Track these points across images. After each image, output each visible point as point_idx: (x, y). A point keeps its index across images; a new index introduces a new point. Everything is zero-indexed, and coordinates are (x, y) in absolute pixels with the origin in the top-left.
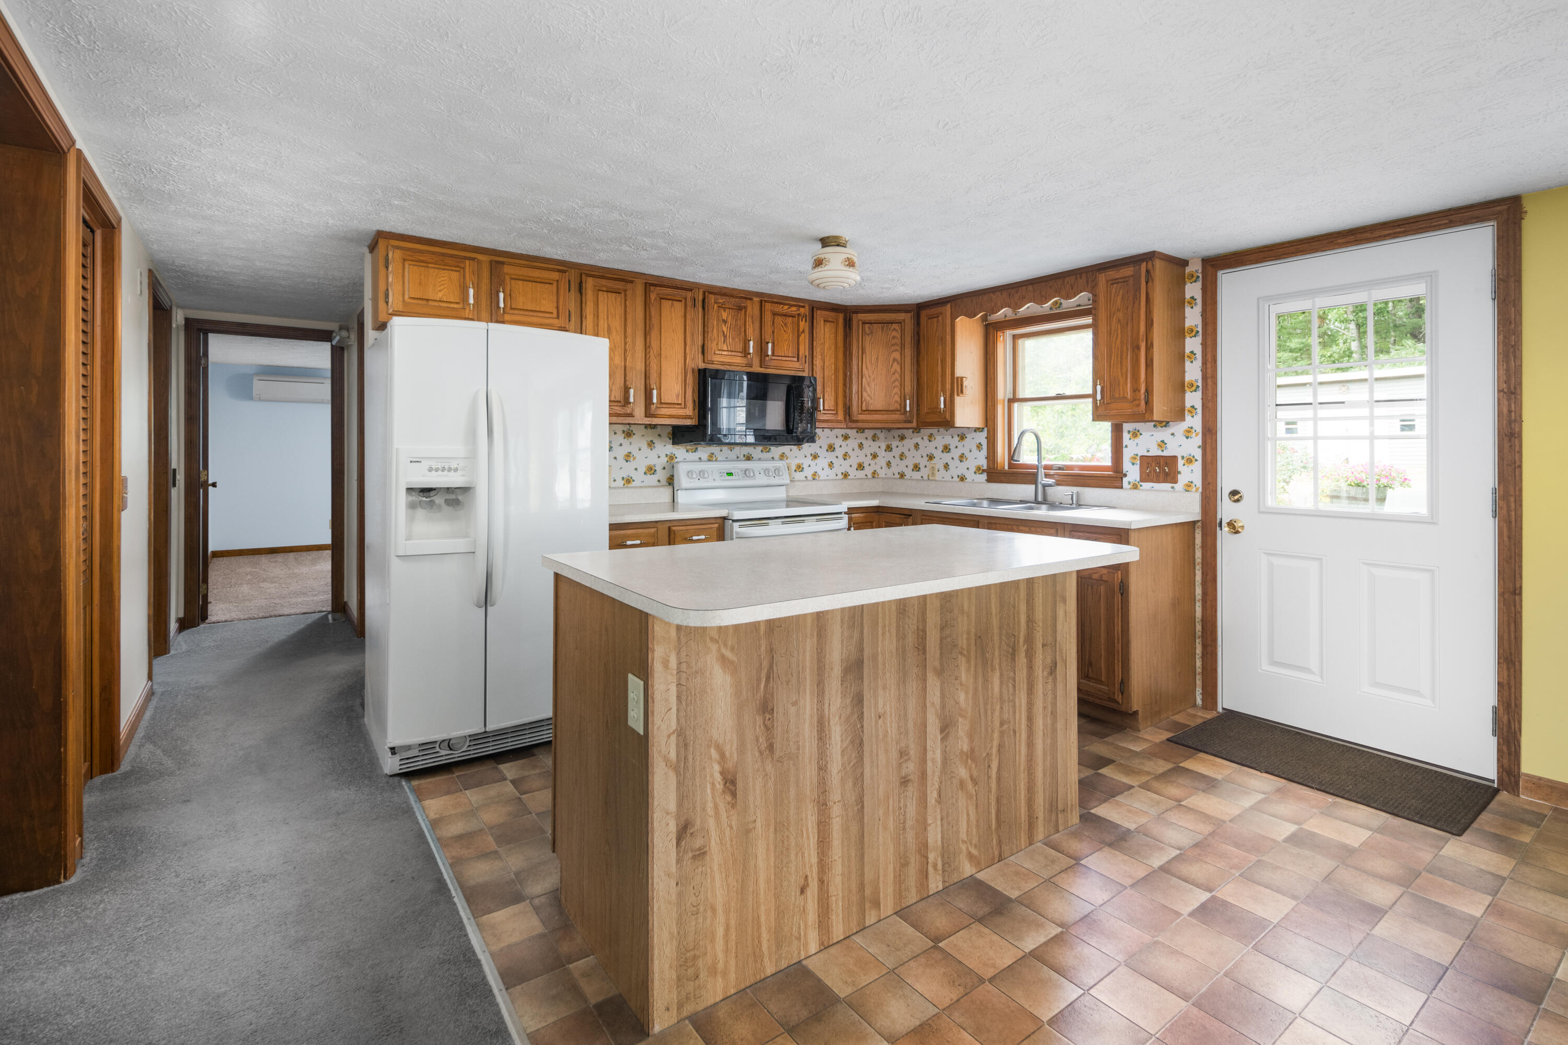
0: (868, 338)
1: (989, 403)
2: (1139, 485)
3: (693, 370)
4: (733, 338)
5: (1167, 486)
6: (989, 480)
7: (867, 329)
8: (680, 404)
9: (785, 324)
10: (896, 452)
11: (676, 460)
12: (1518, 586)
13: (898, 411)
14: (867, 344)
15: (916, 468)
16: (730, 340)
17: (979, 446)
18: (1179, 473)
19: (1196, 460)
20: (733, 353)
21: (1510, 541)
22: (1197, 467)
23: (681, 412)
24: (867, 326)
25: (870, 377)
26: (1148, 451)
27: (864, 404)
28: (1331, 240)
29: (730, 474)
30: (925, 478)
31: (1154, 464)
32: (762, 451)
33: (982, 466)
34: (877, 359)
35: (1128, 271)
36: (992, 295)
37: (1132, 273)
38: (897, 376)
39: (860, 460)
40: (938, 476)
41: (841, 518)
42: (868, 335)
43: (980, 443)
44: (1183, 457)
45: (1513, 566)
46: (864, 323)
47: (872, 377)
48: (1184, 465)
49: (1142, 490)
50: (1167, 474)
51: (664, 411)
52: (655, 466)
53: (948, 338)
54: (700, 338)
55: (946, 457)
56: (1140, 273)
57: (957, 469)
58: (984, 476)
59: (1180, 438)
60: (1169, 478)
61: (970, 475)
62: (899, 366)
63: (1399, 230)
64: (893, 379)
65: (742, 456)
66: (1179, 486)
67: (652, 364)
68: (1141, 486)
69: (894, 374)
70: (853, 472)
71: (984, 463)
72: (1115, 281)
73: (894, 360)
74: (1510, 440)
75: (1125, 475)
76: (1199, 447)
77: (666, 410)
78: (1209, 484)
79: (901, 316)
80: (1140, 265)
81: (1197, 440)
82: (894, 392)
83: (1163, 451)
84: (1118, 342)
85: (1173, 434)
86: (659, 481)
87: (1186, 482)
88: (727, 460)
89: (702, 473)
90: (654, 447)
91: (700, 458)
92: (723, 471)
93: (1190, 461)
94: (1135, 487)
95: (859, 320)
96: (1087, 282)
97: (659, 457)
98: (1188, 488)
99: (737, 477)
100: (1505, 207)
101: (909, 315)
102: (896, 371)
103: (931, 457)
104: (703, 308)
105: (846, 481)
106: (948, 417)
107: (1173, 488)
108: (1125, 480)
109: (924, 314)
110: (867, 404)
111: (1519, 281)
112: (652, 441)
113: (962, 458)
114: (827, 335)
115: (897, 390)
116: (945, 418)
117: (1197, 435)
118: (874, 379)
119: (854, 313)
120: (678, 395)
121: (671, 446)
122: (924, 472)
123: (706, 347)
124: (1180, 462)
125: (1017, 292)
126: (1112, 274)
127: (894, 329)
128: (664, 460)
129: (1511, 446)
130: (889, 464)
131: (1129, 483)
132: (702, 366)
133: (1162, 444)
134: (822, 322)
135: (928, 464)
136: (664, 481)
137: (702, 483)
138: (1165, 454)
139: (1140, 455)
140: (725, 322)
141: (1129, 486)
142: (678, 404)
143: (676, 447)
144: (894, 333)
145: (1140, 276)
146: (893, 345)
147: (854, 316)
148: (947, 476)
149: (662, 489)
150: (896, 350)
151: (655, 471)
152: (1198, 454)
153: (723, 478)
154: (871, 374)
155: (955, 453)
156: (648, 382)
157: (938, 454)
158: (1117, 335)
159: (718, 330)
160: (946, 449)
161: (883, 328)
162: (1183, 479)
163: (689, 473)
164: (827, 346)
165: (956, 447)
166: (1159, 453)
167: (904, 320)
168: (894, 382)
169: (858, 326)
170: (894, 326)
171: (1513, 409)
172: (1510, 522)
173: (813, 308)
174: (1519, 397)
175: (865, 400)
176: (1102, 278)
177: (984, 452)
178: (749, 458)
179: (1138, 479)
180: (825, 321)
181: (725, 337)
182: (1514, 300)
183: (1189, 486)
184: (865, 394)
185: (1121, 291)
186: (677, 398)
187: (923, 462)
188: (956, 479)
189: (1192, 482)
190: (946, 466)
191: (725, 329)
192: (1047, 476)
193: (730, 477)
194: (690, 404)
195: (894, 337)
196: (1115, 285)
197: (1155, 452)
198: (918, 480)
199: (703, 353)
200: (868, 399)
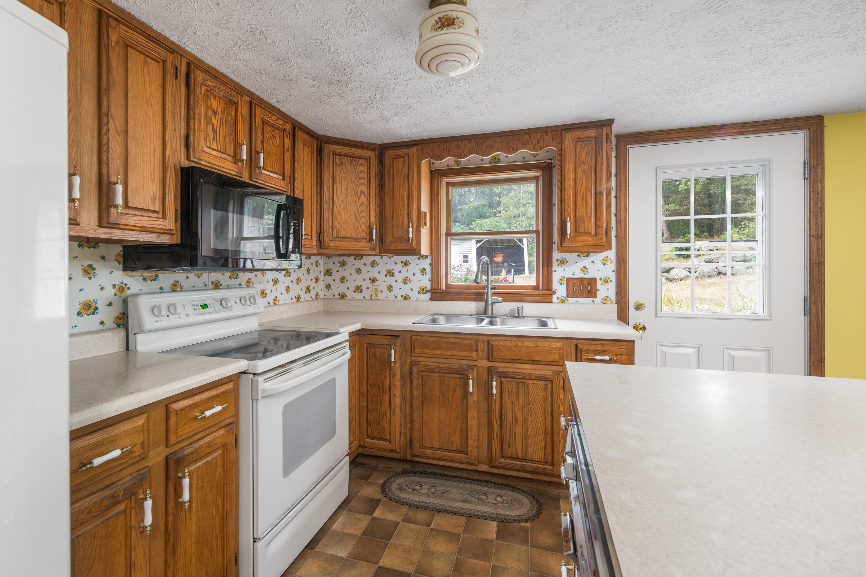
0: (338, 170)
1: (434, 236)
2: (566, 300)
3: (175, 166)
4: (223, 136)
5: (589, 300)
6: (432, 299)
7: (337, 161)
8: (157, 212)
9: (274, 137)
10: (337, 276)
11: (129, 292)
12: (823, 357)
13: (365, 239)
14: (337, 174)
15: (358, 289)
16: (219, 138)
17: (423, 271)
18: (598, 290)
19: (611, 281)
20: (223, 156)
21: (818, 330)
22: (612, 286)
23: (159, 224)
24: (337, 157)
25: (340, 206)
26: (573, 274)
27: (335, 231)
28: (709, 131)
29: (205, 306)
30: (368, 297)
31: (578, 284)
32: (230, 277)
33: (426, 287)
34: (347, 189)
35: (592, 133)
36: (460, 142)
37: (595, 134)
38: (364, 207)
39: (307, 284)
40: (381, 296)
41: (344, 347)
42: (339, 166)
43: (424, 269)
44: (601, 279)
45: (820, 345)
46: (335, 154)
47: (342, 207)
48: (602, 284)
49: (569, 303)
50: (589, 292)
51: (133, 220)
52: (95, 301)
53: (415, 176)
54: (183, 124)
55: (390, 280)
56: (603, 134)
57: (400, 289)
58: (428, 295)
59: (598, 265)
60: (591, 294)
61: (414, 295)
62: (366, 198)
63: (752, 129)
64: (360, 210)
65: (210, 284)
66: (598, 300)
67: (112, 144)
68: (568, 300)
69: (361, 205)
70: (303, 295)
71: (428, 285)
72: (578, 140)
73: (362, 192)
74: (818, 267)
75: (555, 293)
76: (613, 271)
77: (136, 218)
78: (622, 298)
79: (367, 153)
80: (603, 129)
81: (612, 266)
82: (361, 222)
83: (585, 274)
84: (584, 188)
85: (593, 262)
86: (102, 323)
87: (603, 297)
88: (194, 289)
89: (172, 308)
90: (94, 274)
91: (161, 288)
92: (195, 303)
93: (606, 281)
94: (563, 301)
95: (330, 151)
96: (553, 139)
97: (102, 289)
98: (605, 301)
99: (213, 310)
100: (816, 122)
101: (374, 153)
102: (363, 202)
103: (374, 280)
104: (188, 85)
105: (299, 304)
106: (415, 245)
107: (593, 301)
108: (554, 298)
109: (388, 155)
110: (338, 232)
111: (823, 168)
112: (90, 266)
113: (406, 280)
114: (306, 159)
115: (363, 220)
116: (412, 245)
117: (612, 262)
118: (344, 209)
119: (325, 143)
120: (155, 198)
121: (121, 273)
122: (367, 293)
123: (191, 139)
124: (599, 282)
125: (485, 142)
126: (578, 134)
127: (361, 164)
128: (110, 292)
129: (818, 271)
130: (328, 287)
131: (558, 298)
132: (186, 164)
133: (584, 269)
134: (302, 144)
135: (370, 286)
136: (110, 323)
137: (173, 321)
138: (587, 276)
139: (566, 277)
140: (215, 113)
141: (558, 301)
142: (154, 212)
143: (130, 273)
144: (361, 168)
145: (602, 137)
146: (361, 178)
147: (326, 146)
148: (391, 296)
149: (108, 334)
150: (363, 184)
151: (96, 308)
152: (613, 276)
153: (198, 312)
154: (341, 203)
155: (399, 277)
156: (104, 171)
157: (381, 277)
158: (583, 183)
159: (206, 120)
160: (390, 273)
161: (352, 161)
162: (601, 295)
163: (155, 310)
164: (305, 170)
165: (400, 272)
166: (582, 276)
167: (370, 157)
168: (361, 212)
169: (329, 156)
170: (362, 161)
171: (820, 247)
172: (818, 318)
173: (294, 128)
174: (823, 240)
175: (336, 227)
176: (569, 137)
177: (428, 275)
178: (217, 286)
179: (565, 296)
180: (304, 144)
181: (215, 132)
182: (821, 180)
183: (605, 300)
184: (336, 222)
185: (586, 147)
186: (153, 202)
187: (365, 285)
188: (399, 297)
189: (608, 297)
190: (390, 288)
191: (215, 122)
192: (494, 294)
193: (205, 310)
194: (171, 213)
195: (361, 172)
196: (580, 143)
197: (579, 275)
198: (361, 300)
199: (187, 146)
200: (338, 226)
